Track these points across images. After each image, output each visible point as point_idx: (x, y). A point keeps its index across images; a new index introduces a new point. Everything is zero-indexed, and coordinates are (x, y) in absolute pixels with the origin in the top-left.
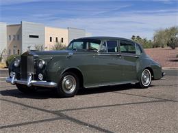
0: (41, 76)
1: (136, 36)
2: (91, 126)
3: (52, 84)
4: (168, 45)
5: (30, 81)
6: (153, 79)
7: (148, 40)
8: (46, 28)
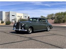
0: (23, 28)
1: (42, 16)
2: (40, 41)
3: (26, 30)
4: (51, 19)
5: (20, 30)
6: (50, 29)
7: (45, 17)
8: (17, 13)
